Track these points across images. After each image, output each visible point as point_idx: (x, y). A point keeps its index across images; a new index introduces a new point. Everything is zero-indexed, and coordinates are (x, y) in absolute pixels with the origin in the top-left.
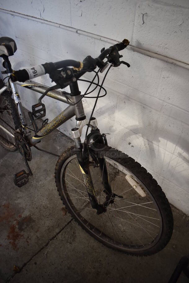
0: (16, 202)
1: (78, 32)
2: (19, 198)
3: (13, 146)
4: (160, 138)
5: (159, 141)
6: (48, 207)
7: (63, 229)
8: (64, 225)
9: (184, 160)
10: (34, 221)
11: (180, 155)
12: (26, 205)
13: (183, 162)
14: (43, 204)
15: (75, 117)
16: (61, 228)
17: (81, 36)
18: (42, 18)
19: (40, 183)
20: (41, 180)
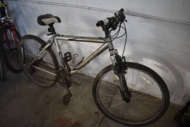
0: (64, 116)
1: (90, 8)
2: (65, 113)
3: (52, 81)
4: (143, 59)
5: (143, 60)
6: (86, 114)
7: (100, 124)
8: (100, 122)
9: (158, 67)
10: (81, 124)
11: (155, 65)
12: (72, 116)
13: (158, 68)
14: (82, 113)
15: (108, 49)
16: (99, 123)
17: (91, 10)
18: (63, 3)
19: (75, 102)
20: (74, 100)
